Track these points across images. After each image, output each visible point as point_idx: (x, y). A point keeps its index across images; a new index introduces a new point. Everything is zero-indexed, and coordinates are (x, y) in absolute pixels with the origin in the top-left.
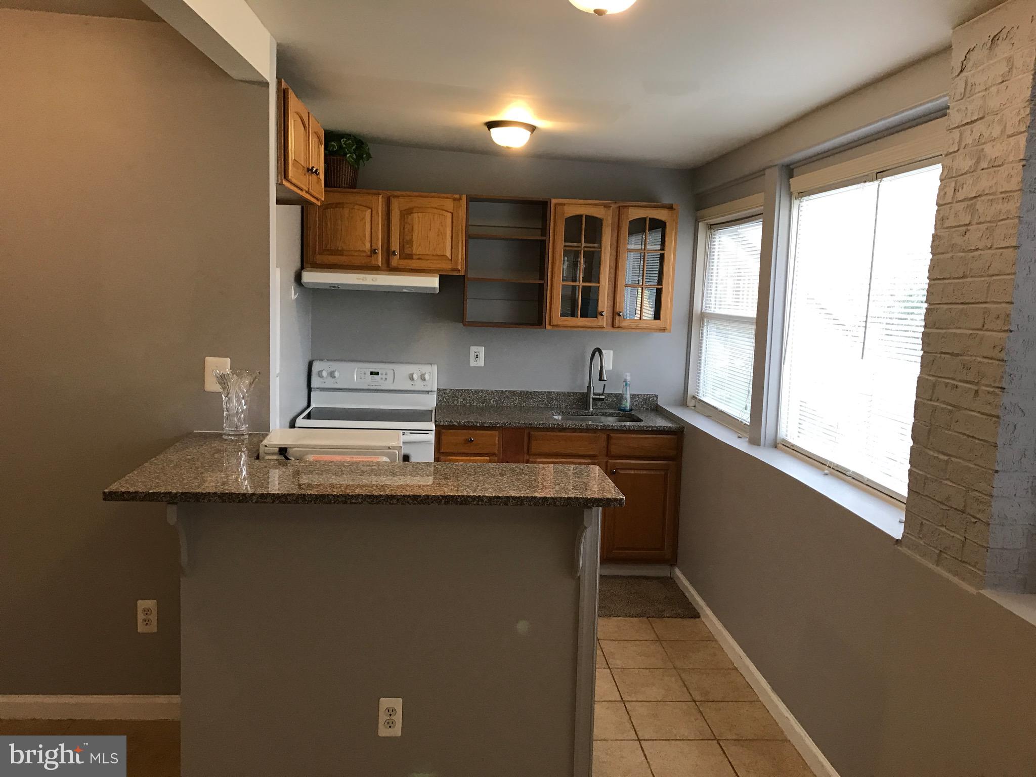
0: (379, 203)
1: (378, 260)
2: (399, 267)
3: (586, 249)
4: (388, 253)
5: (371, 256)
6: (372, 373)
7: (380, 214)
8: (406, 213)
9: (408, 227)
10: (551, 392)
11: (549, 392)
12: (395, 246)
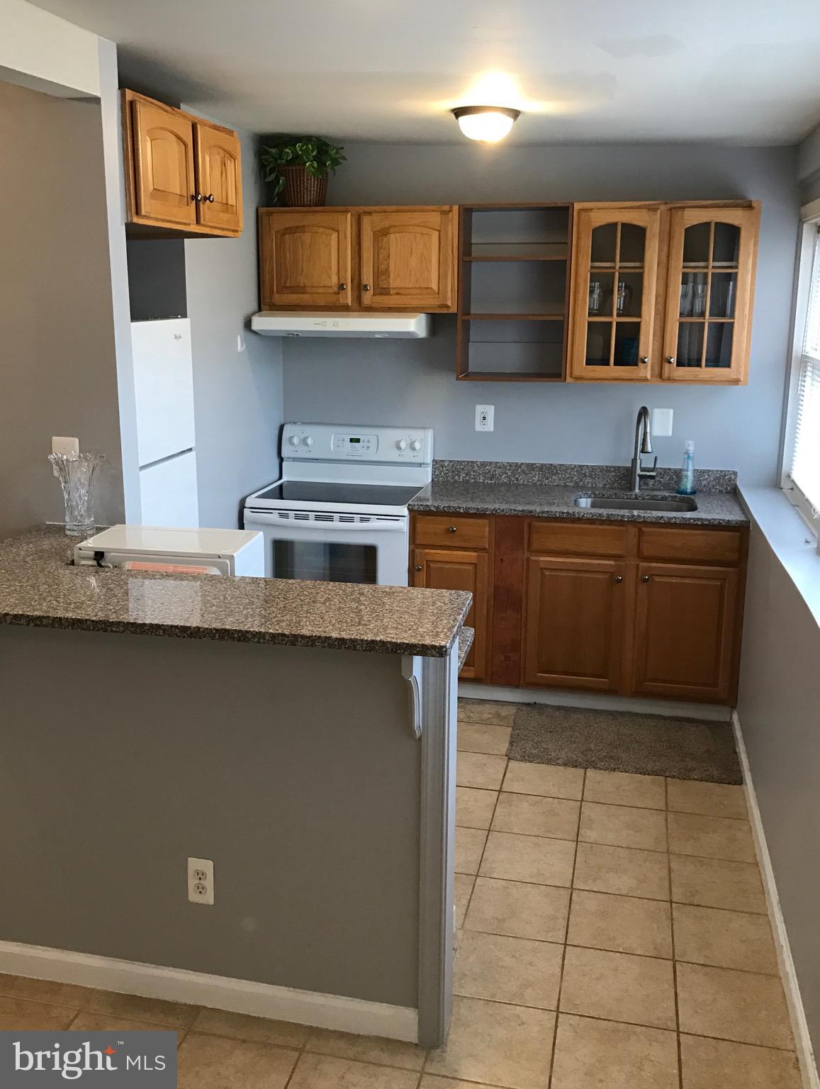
0: (347, 222)
1: (347, 298)
2: (374, 305)
3: (622, 271)
4: (360, 287)
5: (338, 293)
6: (352, 440)
7: (349, 236)
8: (382, 234)
9: (383, 254)
10: (584, 466)
11: (580, 466)
12: (368, 278)
